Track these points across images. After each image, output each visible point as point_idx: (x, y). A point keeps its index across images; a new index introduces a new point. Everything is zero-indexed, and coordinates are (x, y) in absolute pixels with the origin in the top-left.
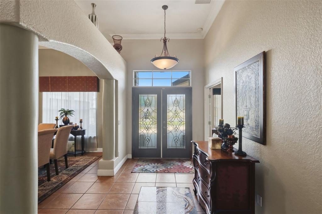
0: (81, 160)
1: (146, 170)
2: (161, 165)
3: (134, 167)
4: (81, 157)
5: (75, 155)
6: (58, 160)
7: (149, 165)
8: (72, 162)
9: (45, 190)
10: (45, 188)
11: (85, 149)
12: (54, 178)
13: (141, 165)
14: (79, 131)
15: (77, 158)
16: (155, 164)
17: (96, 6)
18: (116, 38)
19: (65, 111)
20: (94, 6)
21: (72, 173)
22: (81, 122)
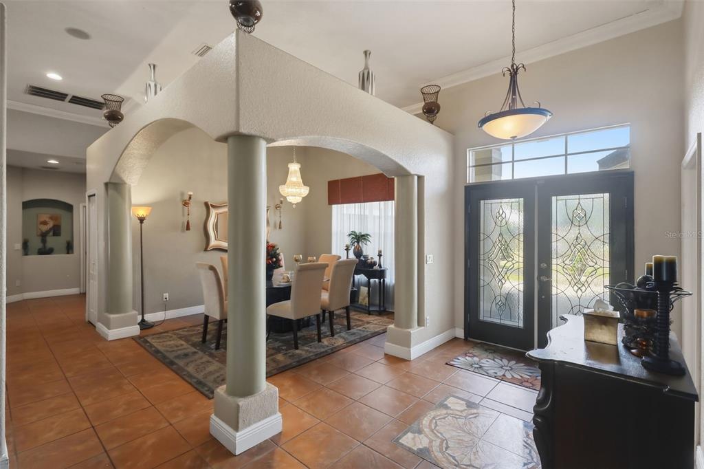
0: (375, 322)
1: (481, 367)
2: (526, 367)
3: (459, 356)
4: (377, 318)
5: (370, 313)
6: (335, 312)
7: (493, 360)
8: (360, 323)
9: (310, 352)
10: (310, 350)
11: (386, 305)
12: (327, 341)
13: (475, 356)
14: (376, 271)
15: (371, 318)
16: (509, 361)
17: (370, 54)
18: (427, 90)
19: (356, 236)
20: (368, 55)
21: (352, 338)
22: (380, 256)
